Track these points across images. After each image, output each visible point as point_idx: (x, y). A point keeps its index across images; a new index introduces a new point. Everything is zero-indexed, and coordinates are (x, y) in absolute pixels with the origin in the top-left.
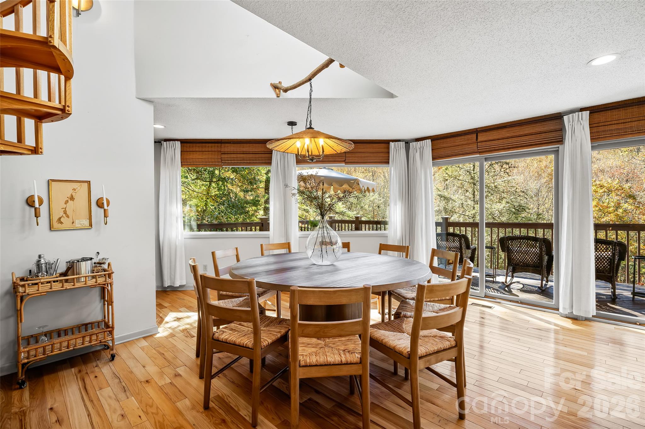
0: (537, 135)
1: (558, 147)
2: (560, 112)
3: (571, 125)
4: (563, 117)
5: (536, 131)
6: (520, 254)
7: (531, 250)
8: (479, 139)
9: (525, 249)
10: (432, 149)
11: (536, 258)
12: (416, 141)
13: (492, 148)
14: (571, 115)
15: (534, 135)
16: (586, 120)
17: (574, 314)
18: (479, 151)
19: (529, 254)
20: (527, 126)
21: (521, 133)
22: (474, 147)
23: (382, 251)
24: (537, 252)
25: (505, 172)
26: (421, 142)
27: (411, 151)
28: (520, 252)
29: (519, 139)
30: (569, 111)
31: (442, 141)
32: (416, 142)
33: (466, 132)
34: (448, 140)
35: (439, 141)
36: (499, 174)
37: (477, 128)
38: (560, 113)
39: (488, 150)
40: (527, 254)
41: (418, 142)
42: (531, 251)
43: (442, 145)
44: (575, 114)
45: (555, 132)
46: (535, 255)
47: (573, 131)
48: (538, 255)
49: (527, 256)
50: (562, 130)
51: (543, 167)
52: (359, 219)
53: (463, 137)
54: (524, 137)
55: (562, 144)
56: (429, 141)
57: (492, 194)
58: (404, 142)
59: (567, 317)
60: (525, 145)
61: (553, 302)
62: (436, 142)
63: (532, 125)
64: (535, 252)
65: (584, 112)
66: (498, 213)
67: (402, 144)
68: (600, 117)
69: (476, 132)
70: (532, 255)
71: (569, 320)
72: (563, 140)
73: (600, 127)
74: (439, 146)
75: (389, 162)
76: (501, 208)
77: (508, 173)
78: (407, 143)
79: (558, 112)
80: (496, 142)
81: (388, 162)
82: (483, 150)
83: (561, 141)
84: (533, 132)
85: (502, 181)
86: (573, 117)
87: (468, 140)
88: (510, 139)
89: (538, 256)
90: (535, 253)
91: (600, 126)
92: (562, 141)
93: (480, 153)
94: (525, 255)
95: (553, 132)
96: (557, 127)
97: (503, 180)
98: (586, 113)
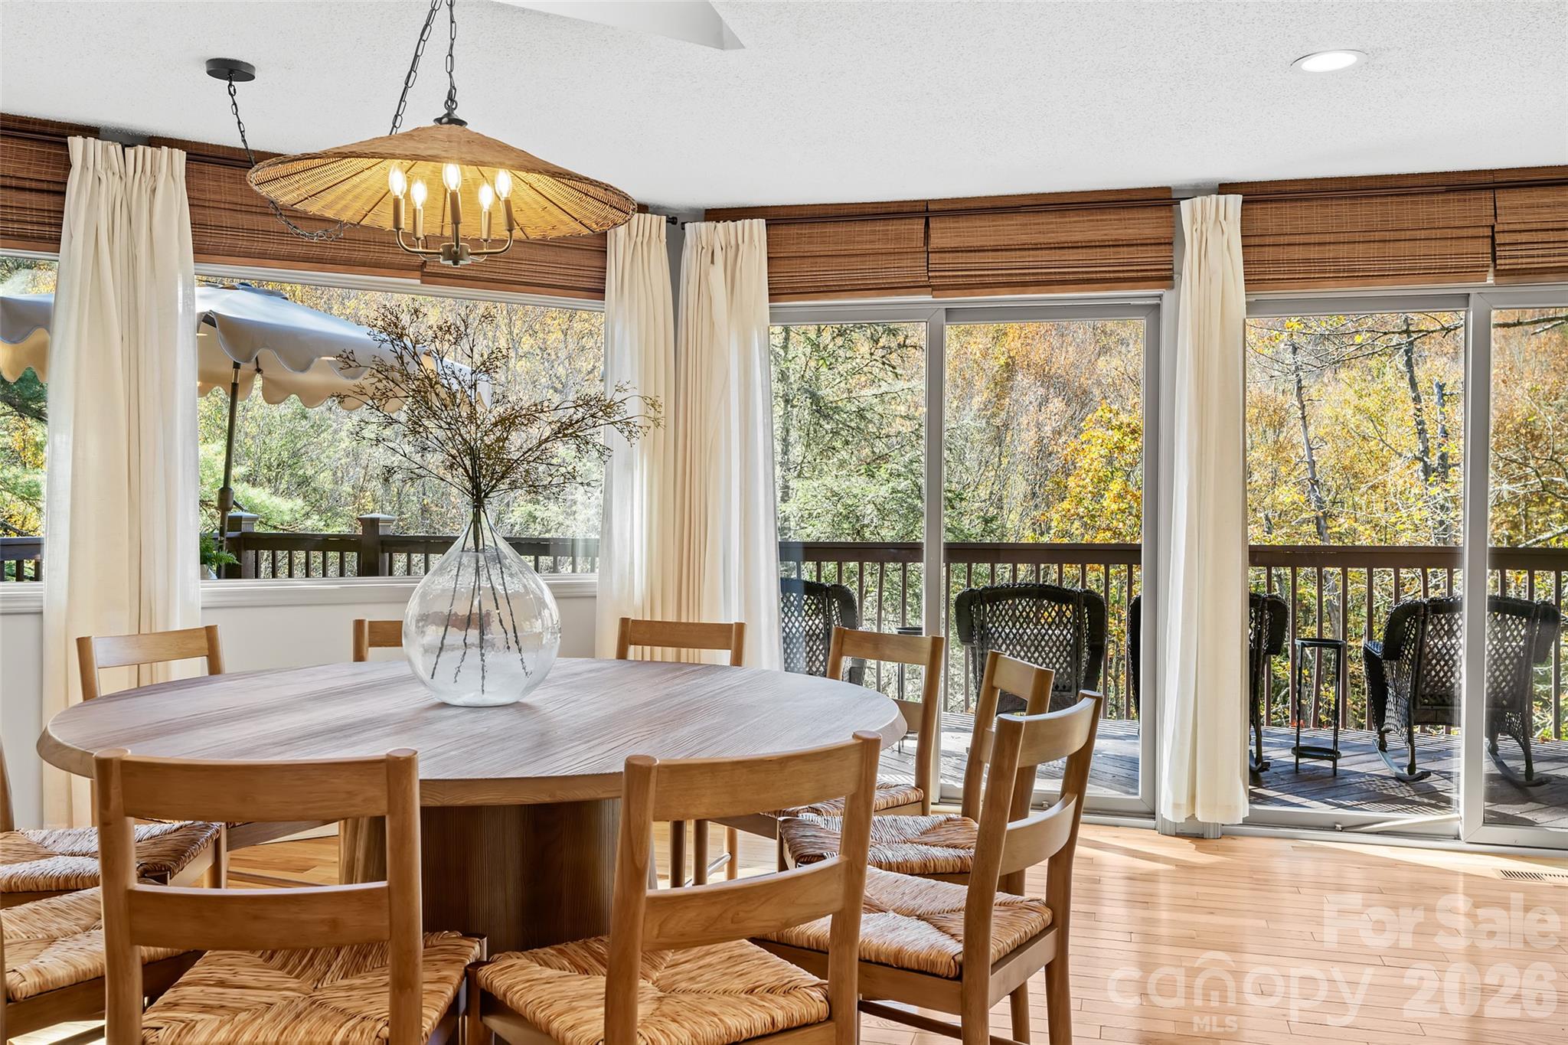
0: (1107, 249)
1: (1160, 297)
2: (1169, 185)
3: (1199, 230)
4: (1177, 201)
5: (1105, 238)
6: (1018, 648)
7: (1050, 632)
8: (936, 242)
9: (1032, 631)
10: (769, 258)
11: (1061, 660)
12: (706, 220)
13: (976, 276)
14: (1198, 199)
15: (1098, 250)
16: (1235, 222)
17: (1199, 819)
18: (934, 282)
19: (1043, 648)
20: (1078, 215)
21: (1063, 237)
22: (913, 267)
23: (632, 649)
24: (1065, 637)
25: (884, 363)
26: (731, 224)
27: (688, 255)
28: (1018, 641)
29: (1056, 255)
30: (1191, 185)
31: (806, 230)
32: (712, 224)
33: (892, 210)
34: (830, 229)
35: (794, 230)
36: (865, 369)
37: (927, 202)
38: (1168, 189)
39: (960, 281)
40: (1036, 649)
41: (718, 225)
42: (1050, 637)
43: (807, 248)
44: (1208, 199)
45: (1154, 248)
46: (1061, 649)
47: (1203, 254)
48: (1068, 648)
49: (1036, 655)
50: (1171, 241)
51: (978, 355)
52: (381, 532)
53: (879, 226)
54: (1071, 251)
55: (1172, 287)
56: (759, 225)
57: (847, 443)
58: (664, 218)
59: (1177, 835)
60: (1071, 277)
61: (1136, 794)
62: (783, 231)
63: (1092, 215)
64: (1061, 638)
65: (1231, 197)
66: (875, 513)
67: (656, 225)
68: (1270, 217)
69: (925, 212)
70: (1051, 651)
71: (1186, 842)
72: (1175, 276)
73: (1267, 249)
74: (794, 248)
75: (603, 291)
76: (881, 493)
77: (894, 368)
78: (675, 221)
79: (1164, 185)
80: (988, 258)
81: (598, 292)
82: (947, 281)
83: (1167, 278)
84: (1096, 238)
85: (876, 396)
86: (1203, 204)
87: (898, 239)
88: (1031, 252)
89: (1069, 654)
90: (1061, 643)
91: (1265, 245)
92: (1171, 278)
93: (935, 289)
94: (1033, 649)
95: (1149, 248)
96: (1161, 232)
97: (875, 391)
98: (1236, 199)
